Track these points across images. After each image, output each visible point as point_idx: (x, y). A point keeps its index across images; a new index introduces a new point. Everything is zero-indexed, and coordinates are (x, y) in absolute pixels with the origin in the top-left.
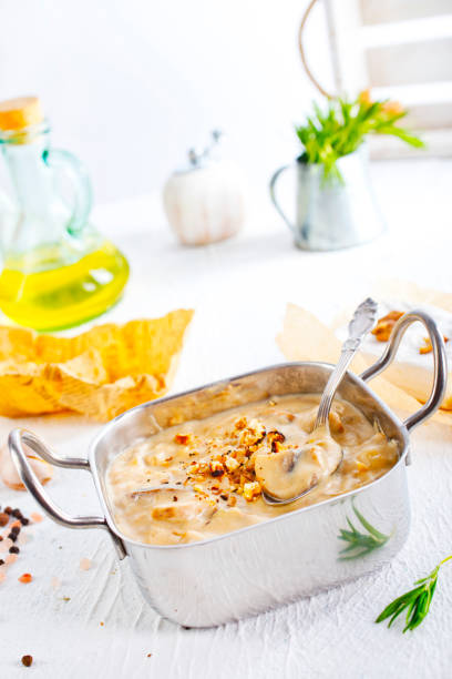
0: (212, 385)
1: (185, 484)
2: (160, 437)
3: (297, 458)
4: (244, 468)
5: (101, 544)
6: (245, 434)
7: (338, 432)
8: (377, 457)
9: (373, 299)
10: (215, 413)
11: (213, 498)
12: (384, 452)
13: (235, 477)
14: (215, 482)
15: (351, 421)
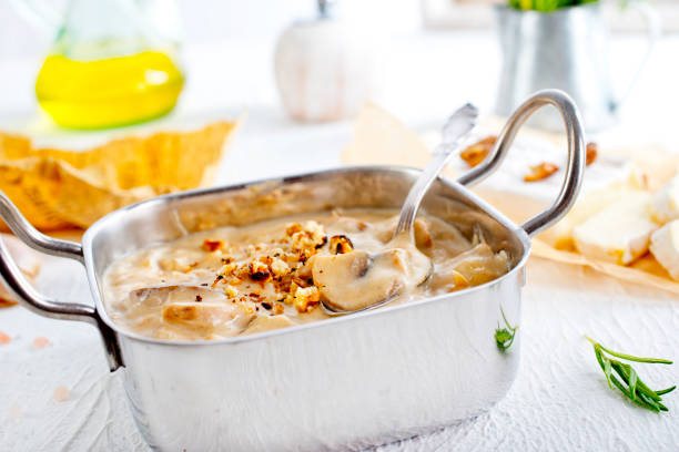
0: (259, 183)
1: (213, 286)
2: (184, 242)
3: (372, 260)
4: (296, 274)
5: (86, 372)
6: (300, 237)
7: (425, 245)
8: (478, 269)
9: (475, 104)
10: (257, 222)
11: (251, 305)
12: (490, 265)
13: (283, 284)
14: (255, 288)
15: (440, 236)
